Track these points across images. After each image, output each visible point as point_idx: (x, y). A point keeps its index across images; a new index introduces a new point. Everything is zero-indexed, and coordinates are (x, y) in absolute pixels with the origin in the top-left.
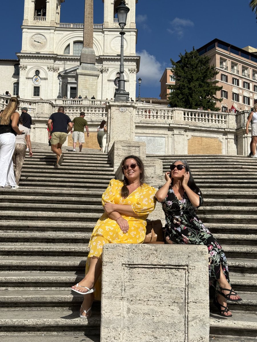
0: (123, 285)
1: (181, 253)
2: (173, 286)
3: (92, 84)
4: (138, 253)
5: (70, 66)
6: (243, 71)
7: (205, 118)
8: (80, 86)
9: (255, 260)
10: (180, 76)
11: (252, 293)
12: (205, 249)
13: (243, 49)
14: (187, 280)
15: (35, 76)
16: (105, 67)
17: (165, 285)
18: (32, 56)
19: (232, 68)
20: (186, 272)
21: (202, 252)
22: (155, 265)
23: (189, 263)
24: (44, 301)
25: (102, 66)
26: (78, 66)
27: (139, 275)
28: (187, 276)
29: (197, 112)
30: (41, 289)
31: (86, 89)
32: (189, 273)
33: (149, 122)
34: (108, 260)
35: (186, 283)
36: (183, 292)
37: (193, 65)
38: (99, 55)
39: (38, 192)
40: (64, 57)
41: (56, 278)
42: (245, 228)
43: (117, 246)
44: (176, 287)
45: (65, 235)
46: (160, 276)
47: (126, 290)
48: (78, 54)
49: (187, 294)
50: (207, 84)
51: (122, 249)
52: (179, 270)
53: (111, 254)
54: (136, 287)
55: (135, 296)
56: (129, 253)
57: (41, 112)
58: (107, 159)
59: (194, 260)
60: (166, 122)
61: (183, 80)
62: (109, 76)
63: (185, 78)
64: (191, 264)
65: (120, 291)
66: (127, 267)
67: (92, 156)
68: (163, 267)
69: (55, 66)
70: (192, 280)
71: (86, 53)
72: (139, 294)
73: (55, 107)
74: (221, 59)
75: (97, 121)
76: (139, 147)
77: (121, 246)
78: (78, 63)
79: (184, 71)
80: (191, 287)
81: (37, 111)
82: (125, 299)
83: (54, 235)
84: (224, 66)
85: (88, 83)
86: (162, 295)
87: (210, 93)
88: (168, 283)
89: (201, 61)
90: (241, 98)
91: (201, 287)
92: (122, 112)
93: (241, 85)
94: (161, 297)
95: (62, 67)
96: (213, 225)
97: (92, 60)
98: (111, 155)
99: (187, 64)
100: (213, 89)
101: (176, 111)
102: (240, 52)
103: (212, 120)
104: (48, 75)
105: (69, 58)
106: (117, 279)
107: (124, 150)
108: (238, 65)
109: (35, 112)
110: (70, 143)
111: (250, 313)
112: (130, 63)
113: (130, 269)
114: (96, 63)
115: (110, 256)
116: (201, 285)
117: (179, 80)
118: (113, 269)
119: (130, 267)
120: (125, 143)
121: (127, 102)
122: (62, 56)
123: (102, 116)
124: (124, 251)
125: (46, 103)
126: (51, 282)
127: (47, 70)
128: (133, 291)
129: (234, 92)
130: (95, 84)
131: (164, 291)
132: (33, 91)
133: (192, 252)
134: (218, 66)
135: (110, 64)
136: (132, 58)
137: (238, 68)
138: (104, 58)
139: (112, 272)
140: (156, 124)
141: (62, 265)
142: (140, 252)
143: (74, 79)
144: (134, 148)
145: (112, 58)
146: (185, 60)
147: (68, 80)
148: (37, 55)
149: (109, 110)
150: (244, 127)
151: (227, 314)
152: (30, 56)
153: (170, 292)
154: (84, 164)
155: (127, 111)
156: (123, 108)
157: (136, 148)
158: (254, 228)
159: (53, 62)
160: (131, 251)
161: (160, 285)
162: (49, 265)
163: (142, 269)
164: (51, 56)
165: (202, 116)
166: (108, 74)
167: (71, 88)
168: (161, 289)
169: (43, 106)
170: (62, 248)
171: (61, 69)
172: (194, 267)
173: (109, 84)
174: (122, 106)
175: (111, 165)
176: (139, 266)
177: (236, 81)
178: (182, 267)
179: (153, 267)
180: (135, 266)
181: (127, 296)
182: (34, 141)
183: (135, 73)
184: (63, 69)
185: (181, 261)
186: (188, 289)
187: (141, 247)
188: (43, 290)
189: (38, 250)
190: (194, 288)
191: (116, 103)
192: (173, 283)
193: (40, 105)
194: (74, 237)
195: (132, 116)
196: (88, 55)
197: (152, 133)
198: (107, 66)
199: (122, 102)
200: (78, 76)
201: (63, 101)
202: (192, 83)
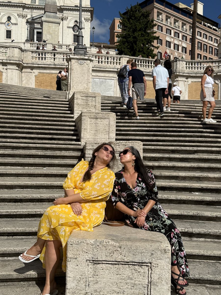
0: (87, 280)
1: (144, 250)
2: (136, 282)
3: (54, 30)
4: (102, 250)
5: (36, 13)
6: (175, 23)
7: (146, 64)
8: (44, 31)
9: (200, 221)
10: (126, 27)
11: (201, 261)
12: (168, 247)
13: (175, 5)
14: (150, 277)
15: (7, 22)
16: (65, 15)
17: (128, 281)
18: (5, 4)
19: (166, 21)
20: (148, 269)
21: (165, 250)
22: (119, 262)
23: (152, 261)
24: (11, 278)
25: (63, 15)
26: (43, 14)
27: (102, 270)
28: (150, 273)
29: (140, 59)
30: (8, 259)
31: (50, 34)
32: (152, 270)
33: (101, 67)
34: (72, 256)
35: (148, 280)
36: (146, 289)
37: (136, 18)
38: (60, 5)
39: (7, 145)
40: (32, 6)
41: (22, 249)
42: (189, 187)
43: (81, 242)
44: (139, 283)
45: (32, 196)
46: (123, 272)
47: (90, 286)
48: (43, 4)
49: (149, 290)
50: (148, 34)
51: (86, 245)
52: (142, 266)
53: (75, 250)
54: (100, 282)
55: (98, 291)
56: (93, 250)
57: (11, 55)
58: (68, 106)
59: (157, 258)
60: (115, 67)
61: (128, 30)
62: (69, 23)
63: (130, 28)
64: (154, 262)
65: (85, 286)
66: (91, 263)
67: (56, 102)
68: (127, 263)
69: (24, 13)
70: (155, 277)
71: (50, 4)
72: (102, 289)
73: (23, 51)
74: (158, 12)
75: (59, 64)
76: (95, 97)
77: (85, 242)
78: (43, 12)
79: (130, 22)
80: (154, 284)
81: (8, 55)
82: (89, 294)
83: (21, 196)
84: (160, 19)
85: (51, 29)
86: (125, 290)
87: (149, 41)
88: (131, 279)
89: (143, 15)
90: (172, 45)
91: (163, 285)
92: (81, 64)
93: (172, 35)
94: (124, 292)
95: (29, 14)
96: (162, 184)
97: (54, 10)
98: (72, 102)
99: (132, 16)
100: (152, 38)
101: (123, 58)
102: (173, 8)
103: (151, 66)
104: (18, 21)
105: (35, 7)
106: (82, 275)
107: (83, 99)
108: (171, 18)
109: (7, 55)
110: (37, 82)
111: (200, 286)
112: (85, 13)
113: (94, 265)
114: (58, 12)
115: (74, 252)
116: (163, 282)
117: (125, 30)
118: (77, 265)
119: (94, 263)
120: (84, 94)
121: (85, 56)
122: (30, 5)
123: (63, 61)
124: (88, 248)
125: (16, 48)
126: (18, 253)
127: (17, 17)
128: (96, 286)
129: (167, 40)
130: (57, 30)
131: (128, 287)
132: (6, 34)
133: (155, 250)
134: (155, 18)
135: (69, 13)
136: (88, 9)
137: (171, 20)
138: (64, 8)
139: (76, 267)
140: (106, 68)
141: (28, 231)
142: (104, 248)
143: (40, 25)
144: (91, 98)
145: (70, 9)
146: (130, 13)
147: (34, 26)
148: (8, 4)
149: (70, 62)
150: (176, 73)
151: (182, 293)
152: (3, 4)
153: (133, 288)
154: (49, 111)
155: (85, 64)
156: (82, 61)
157: (93, 98)
158: (196, 187)
159: (22, 10)
160: (95, 247)
161: (123, 281)
162: (16, 232)
163: (106, 265)
164: (20, 5)
165: (143, 63)
166: (68, 22)
167: (38, 33)
168: (124, 285)
169: (13, 51)
170: (29, 212)
171: (29, 16)
172: (157, 264)
173: (68, 30)
174: (80, 59)
175: (72, 112)
176: (103, 262)
177: (169, 31)
178: (145, 264)
179: (117, 263)
180: (99, 262)
181: (91, 291)
182: (7, 83)
183: (89, 21)
184: (30, 16)
185: (144, 259)
186: (151, 287)
187: (105, 243)
188: (10, 260)
189: (5, 213)
190: (157, 285)
191: (76, 57)
192: (136, 279)
193: (11, 50)
194: (40, 198)
195: (89, 68)
196: (51, 5)
197: (104, 76)
198: (66, 15)
199: (80, 56)
200: (43, 22)
201: (31, 44)
202: (135, 33)
